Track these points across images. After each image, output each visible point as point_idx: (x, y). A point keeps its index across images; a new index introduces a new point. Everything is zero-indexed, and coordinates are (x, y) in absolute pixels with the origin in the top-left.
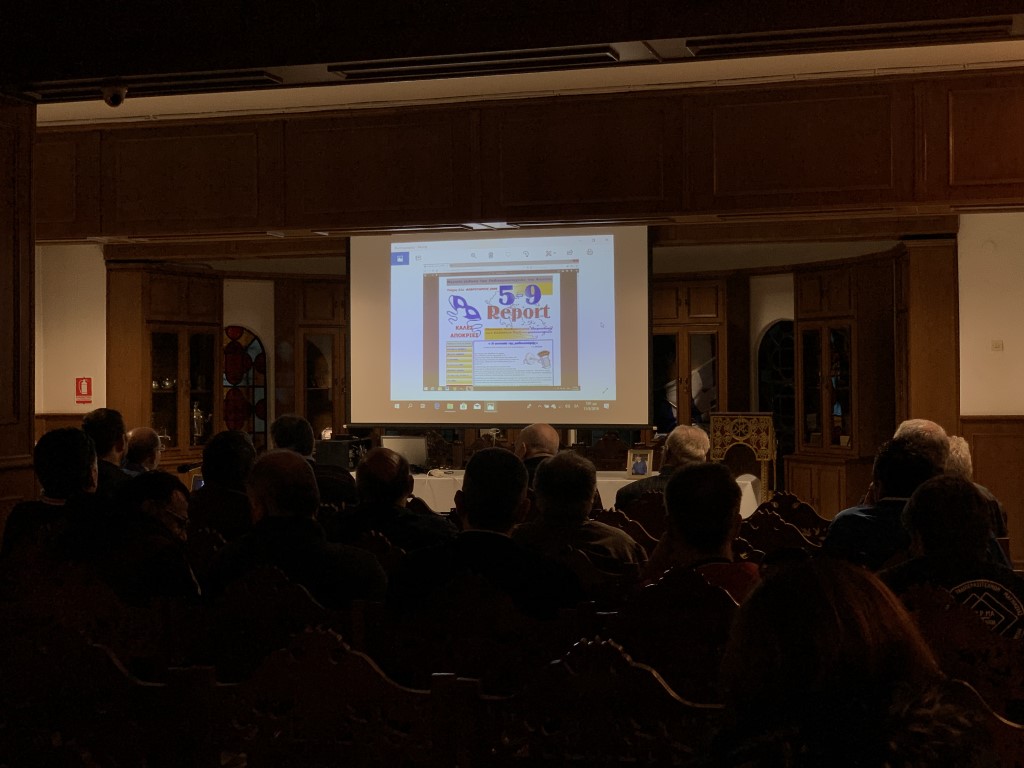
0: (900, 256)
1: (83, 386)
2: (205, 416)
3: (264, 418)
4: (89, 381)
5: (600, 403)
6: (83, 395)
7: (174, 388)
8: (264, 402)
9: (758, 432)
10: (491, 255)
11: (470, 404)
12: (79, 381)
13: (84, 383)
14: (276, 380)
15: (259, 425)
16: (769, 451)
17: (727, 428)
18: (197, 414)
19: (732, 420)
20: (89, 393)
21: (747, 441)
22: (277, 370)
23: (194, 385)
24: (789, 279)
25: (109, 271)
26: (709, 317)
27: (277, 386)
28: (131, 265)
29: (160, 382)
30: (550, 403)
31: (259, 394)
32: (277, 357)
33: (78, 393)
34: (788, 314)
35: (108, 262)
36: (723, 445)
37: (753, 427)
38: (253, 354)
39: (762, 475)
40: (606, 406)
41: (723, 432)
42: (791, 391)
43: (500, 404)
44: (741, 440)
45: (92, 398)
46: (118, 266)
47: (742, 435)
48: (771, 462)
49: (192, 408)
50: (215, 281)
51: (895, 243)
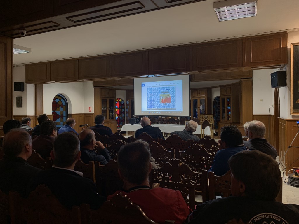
0: (240, 83)
1: (90, 109)
2: (113, 114)
3: (124, 114)
4: (91, 108)
5: (180, 112)
6: (90, 110)
7: (106, 109)
8: (124, 111)
9: (210, 118)
10: (159, 84)
11: (156, 112)
12: (89, 108)
13: (90, 108)
14: (126, 107)
15: (123, 115)
16: (212, 122)
17: (203, 117)
18: (111, 113)
19: (204, 115)
20: (91, 110)
21: (208, 120)
22: (126, 106)
23: (110, 109)
24: (219, 89)
25: (94, 88)
26: (203, 96)
27: (126, 109)
28: (98, 87)
29: (104, 108)
30: (170, 112)
31: (123, 110)
32: (126, 103)
33: (89, 110)
34: (219, 95)
35: (94, 87)
36: (202, 120)
37: (209, 117)
38: (122, 103)
39: (211, 126)
40: (181, 113)
41: (202, 118)
42: (219, 109)
43: (161, 112)
44: (206, 120)
45: (92, 111)
46: (96, 87)
47: (207, 118)
48: (213, 124)
49: (110, 113)
50: (114, 90)
51: (239, 80)
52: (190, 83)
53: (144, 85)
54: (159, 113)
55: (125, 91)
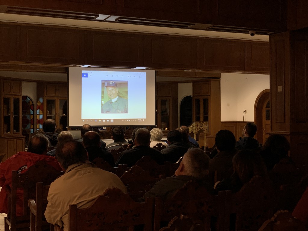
5: (142, 119)
9: (205, 126)
11: (106, 120)
17: (199, 125)
36: (197, 129)
43: (114, 120)
44: (201, 128)
52: (157, 77)
53: (87, 75)
54: (112, 121)
55: (35, 84)
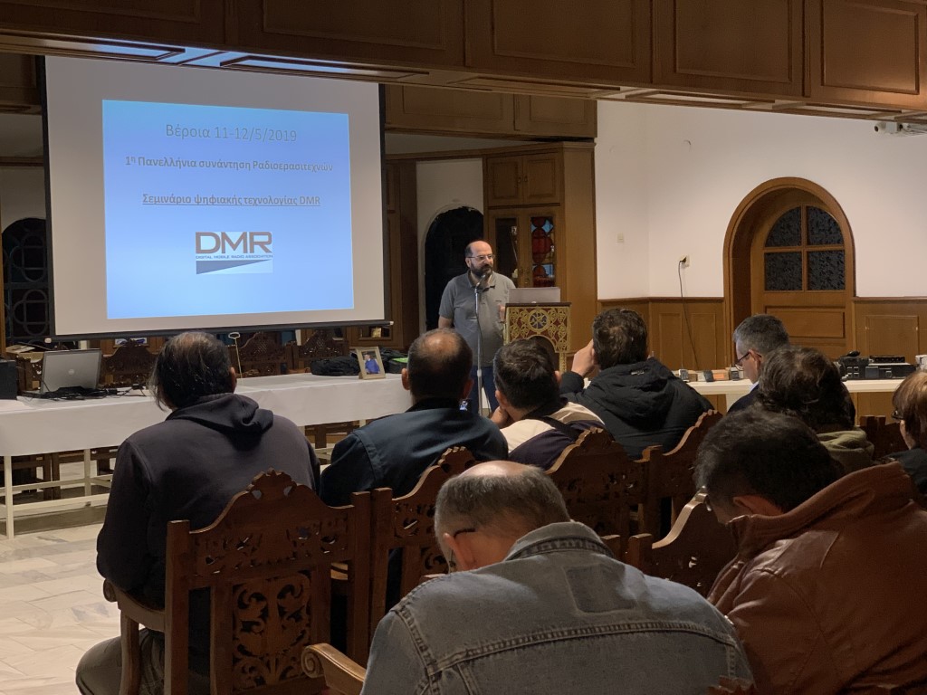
52: (387, 135)
